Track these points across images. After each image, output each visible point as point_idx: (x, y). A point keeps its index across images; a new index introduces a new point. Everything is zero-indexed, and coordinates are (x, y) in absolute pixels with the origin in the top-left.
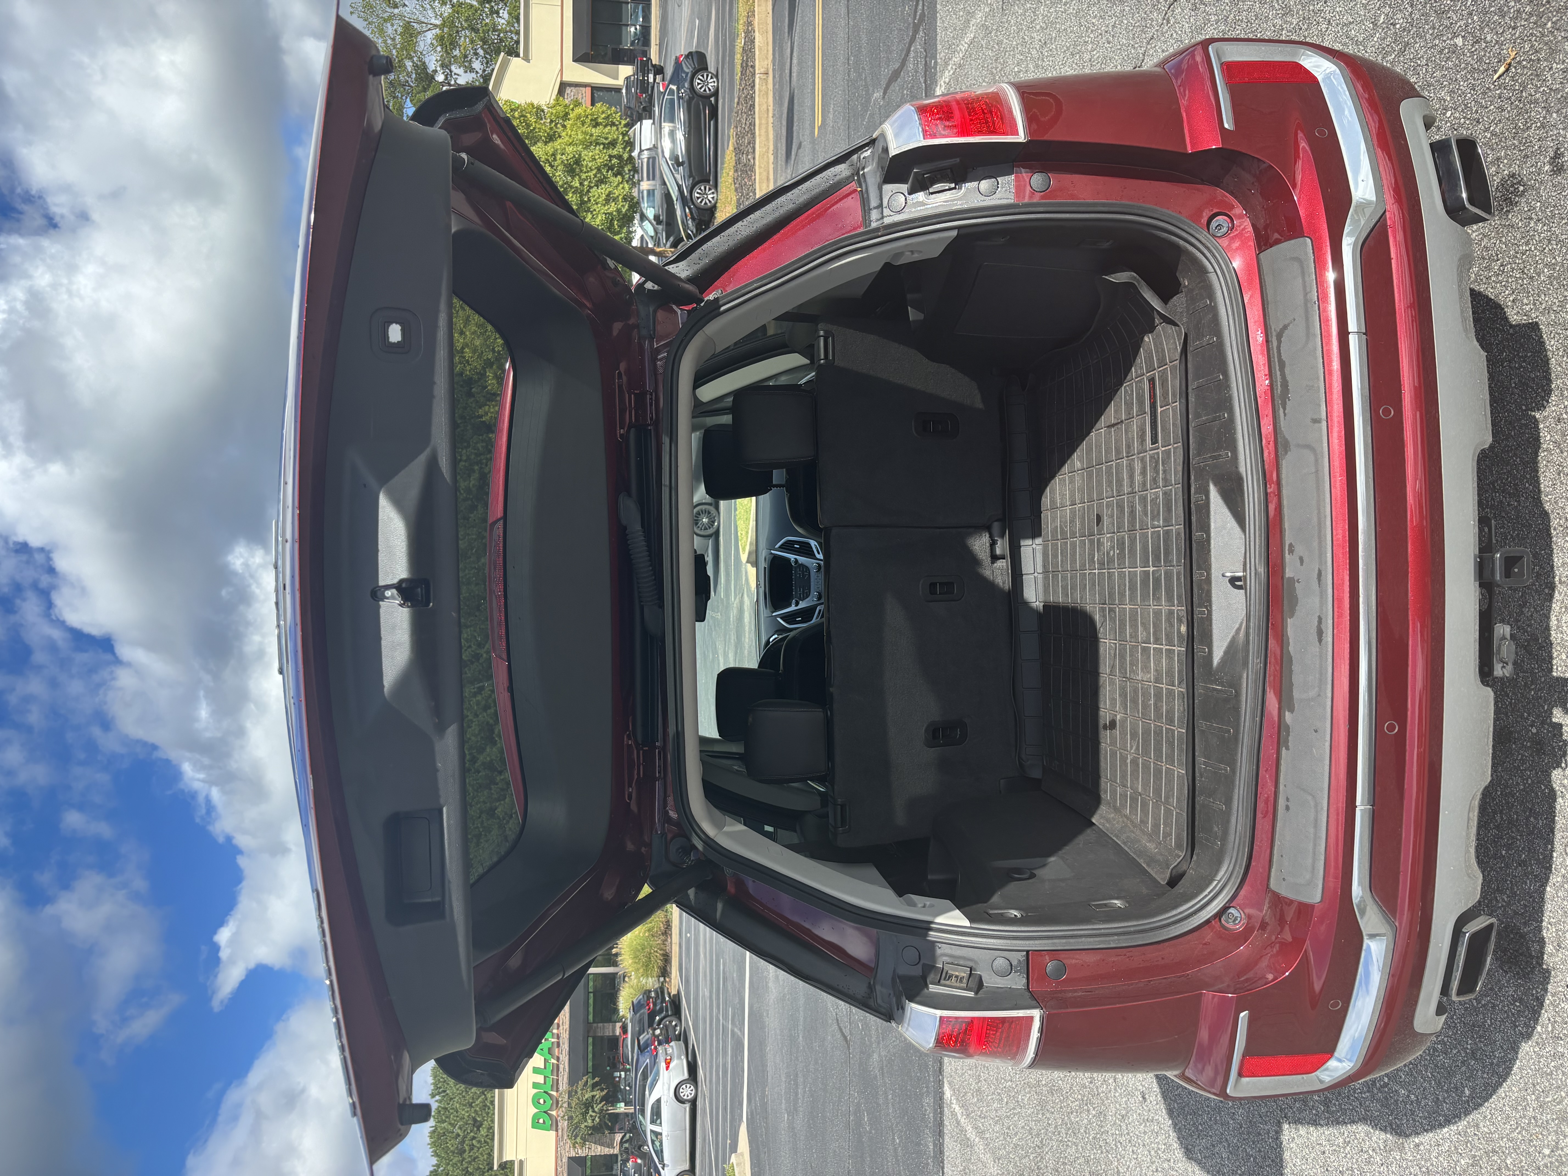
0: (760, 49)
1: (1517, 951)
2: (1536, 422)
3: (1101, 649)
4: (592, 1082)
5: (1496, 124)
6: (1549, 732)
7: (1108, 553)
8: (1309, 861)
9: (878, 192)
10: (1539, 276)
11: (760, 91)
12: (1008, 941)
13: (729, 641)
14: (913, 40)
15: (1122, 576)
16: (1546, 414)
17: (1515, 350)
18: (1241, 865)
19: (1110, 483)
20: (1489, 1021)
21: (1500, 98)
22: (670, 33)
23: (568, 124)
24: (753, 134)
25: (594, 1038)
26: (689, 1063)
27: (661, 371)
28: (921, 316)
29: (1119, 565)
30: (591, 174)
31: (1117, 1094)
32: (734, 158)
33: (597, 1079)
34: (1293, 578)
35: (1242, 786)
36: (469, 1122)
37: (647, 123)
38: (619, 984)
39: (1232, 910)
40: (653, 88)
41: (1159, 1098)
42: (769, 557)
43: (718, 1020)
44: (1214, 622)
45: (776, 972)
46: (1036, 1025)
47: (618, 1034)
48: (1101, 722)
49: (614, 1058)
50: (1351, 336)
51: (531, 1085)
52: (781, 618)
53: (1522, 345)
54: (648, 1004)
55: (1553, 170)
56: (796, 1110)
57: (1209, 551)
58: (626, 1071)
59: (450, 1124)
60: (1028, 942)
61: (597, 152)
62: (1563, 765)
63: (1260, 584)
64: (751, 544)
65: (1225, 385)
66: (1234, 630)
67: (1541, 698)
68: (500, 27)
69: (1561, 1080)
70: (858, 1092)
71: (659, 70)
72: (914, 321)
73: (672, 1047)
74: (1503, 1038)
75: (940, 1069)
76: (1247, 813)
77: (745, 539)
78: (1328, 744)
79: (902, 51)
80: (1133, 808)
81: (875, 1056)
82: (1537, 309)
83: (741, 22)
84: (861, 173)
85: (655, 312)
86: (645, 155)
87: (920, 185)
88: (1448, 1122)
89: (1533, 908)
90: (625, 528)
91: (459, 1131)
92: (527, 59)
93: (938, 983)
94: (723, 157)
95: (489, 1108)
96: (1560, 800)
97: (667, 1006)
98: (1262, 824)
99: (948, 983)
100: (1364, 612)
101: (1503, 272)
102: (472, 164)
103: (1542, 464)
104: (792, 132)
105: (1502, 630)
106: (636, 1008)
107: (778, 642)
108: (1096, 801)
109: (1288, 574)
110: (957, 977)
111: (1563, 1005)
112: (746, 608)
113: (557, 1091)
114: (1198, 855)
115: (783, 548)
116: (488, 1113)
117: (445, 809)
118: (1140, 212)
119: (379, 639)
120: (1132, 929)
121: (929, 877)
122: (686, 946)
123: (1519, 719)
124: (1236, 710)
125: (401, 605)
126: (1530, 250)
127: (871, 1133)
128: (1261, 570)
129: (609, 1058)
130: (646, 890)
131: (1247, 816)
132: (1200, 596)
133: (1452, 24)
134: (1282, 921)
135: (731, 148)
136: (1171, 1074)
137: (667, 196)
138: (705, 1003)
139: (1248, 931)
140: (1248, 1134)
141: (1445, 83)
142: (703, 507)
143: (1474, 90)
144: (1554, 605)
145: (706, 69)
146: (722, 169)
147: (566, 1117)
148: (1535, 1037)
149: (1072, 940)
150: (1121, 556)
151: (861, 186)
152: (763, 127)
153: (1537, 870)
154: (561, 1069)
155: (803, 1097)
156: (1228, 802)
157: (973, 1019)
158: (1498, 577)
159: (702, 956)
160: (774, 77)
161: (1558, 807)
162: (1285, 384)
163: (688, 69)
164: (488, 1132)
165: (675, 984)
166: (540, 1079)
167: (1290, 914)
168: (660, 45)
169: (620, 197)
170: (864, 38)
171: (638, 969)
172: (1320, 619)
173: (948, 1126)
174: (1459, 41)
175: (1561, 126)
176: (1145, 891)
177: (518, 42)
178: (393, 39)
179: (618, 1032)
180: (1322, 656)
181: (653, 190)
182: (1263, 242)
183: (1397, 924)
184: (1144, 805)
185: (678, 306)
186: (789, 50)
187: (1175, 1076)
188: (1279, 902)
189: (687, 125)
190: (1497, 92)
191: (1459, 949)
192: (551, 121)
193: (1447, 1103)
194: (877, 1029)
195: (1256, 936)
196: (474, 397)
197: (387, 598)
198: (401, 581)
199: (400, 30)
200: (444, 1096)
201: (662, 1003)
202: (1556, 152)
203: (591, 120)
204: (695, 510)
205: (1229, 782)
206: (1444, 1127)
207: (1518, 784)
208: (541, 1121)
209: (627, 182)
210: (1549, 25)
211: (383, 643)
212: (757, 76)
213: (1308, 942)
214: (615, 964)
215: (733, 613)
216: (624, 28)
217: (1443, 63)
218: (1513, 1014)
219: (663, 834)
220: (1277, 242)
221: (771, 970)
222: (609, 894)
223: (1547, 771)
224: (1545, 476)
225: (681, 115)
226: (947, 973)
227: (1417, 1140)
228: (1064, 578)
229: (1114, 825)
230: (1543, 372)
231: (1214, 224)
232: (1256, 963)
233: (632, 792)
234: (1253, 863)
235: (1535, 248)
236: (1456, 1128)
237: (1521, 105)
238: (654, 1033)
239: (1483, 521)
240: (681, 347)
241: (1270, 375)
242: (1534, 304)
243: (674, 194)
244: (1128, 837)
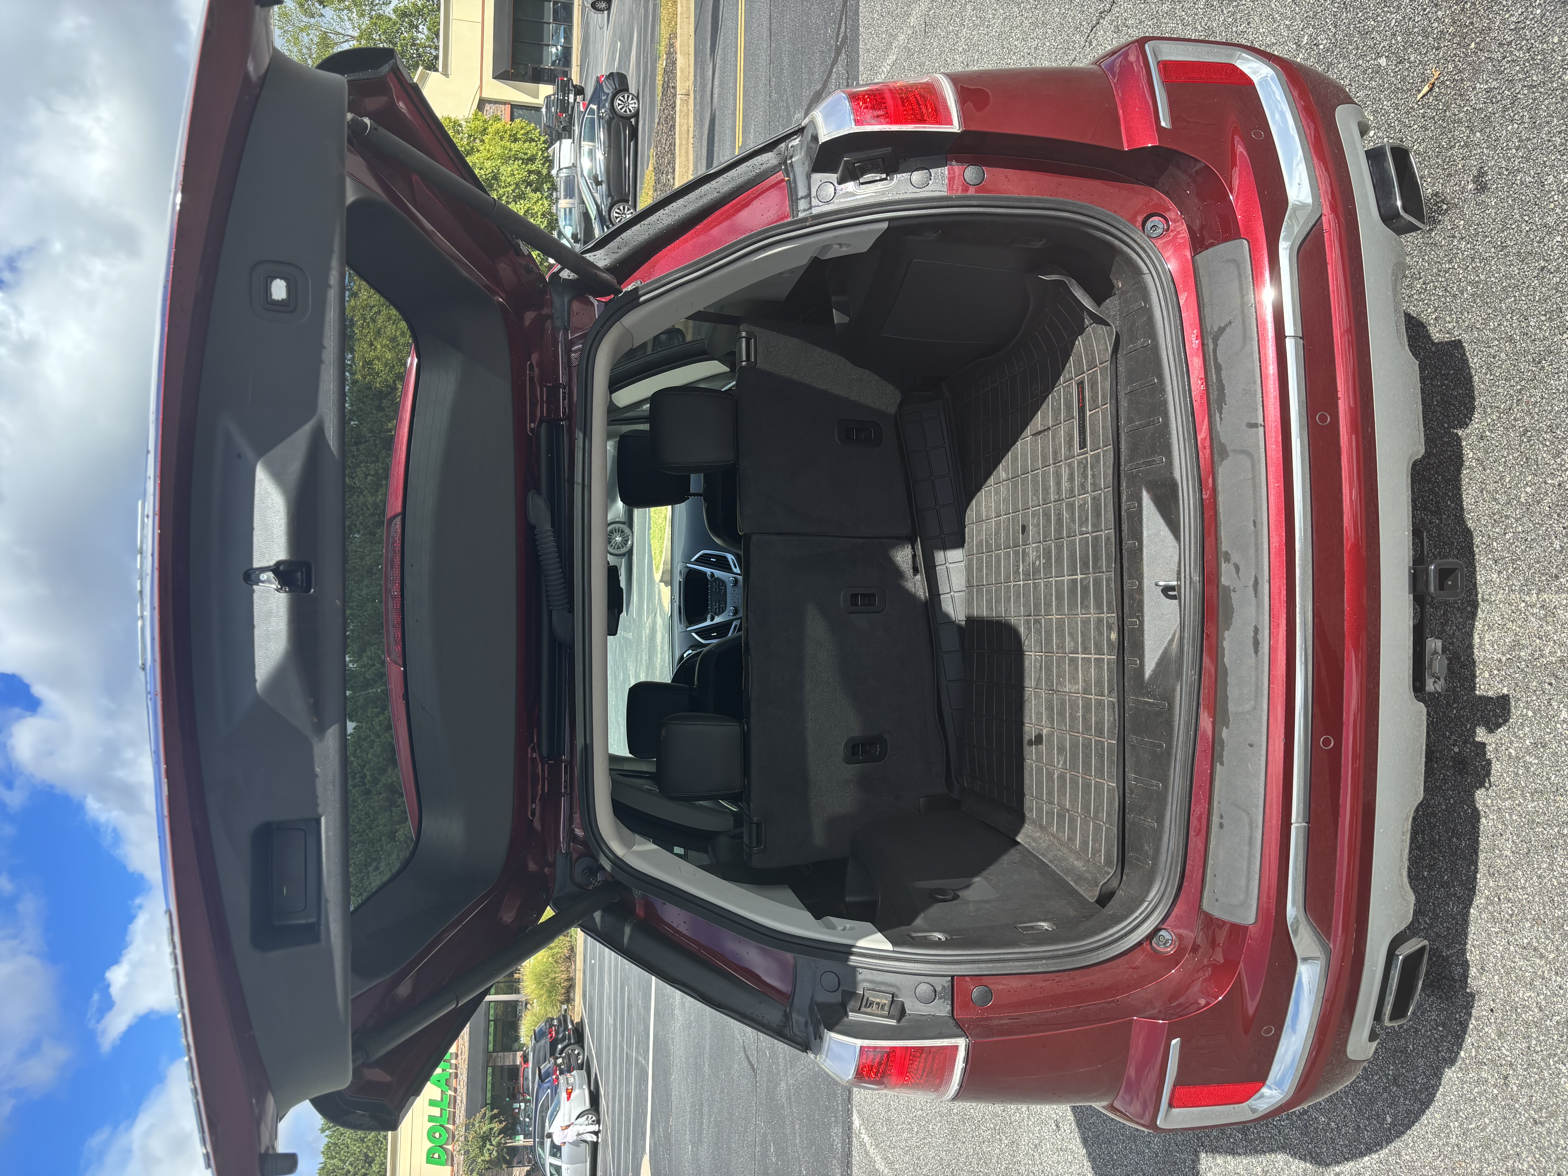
0: (682, 71)
1: (1440, 974)
2: (1459, 439)
3: (1027, 663)
4: (490, 1114)
5: (1420, 143)
6: (1471, 751)
7: (1034, 563)
8: (1243, 882)
9: (805, 181)
10: (1462, 294)
11: (681, 112)
12: (933, 966)
13: (641, 662)
14: (834, 62)
15: (1048, 586)
16: (1469, 431)
17: (1437, 368)
18: (1173, 885)
19: (1036, 493)
20: (1411, 1046)
21: (1423, 117)
22: (592, 54)
23: (486, 138)
24: (673, 154)
25: (494, 1068)
26: (591, 1092)
27: (575, 363)
28: (846, 320)
29: (1045, 575)
30: (510, 189)
31: (1030, 1123)
32: (653, 178)
33: (496, 1111)
34: (1229, 587)
35: (1175, 802)
36: (361, 1158)
37: (567, 143)
38: (521, 1011)
39: (1163, 933)
40: (573, 108)
41: (1074, 1126)
42: (684, 571)
43: (622, 1048)
44: (1146, 633)
45: (682, 999)
46: (961, 1054)
47: (518, 1063)
48: (1026, 738)
49: (514, 1088)
50: (1287, 340)
51: (426, 1118)
52: (696, 633)
53: (1445, 363)
54: (550, 1033)
55: (1477, 189)
56: (700, 1141)
57: (1141, 559)
58: (526, 1101)
59: (340, 1160)
60: (953, 967)
61: (516, 166)
62: (1487, 785)
63: (1195, 593)
64: (665, 563)
65: (1160, 388)
66: (1166, 642)
67: (1463, 717)
68: (418, 42)
69: (1485, 1106)
70: (764, 1122)
71: (580, 91)
72: (838, 324)
73: (574, 1076)
74: (1425, 1064)
75: (849, 1098)
76: (1180, 831)
77: (658, 558)
78: (1263, 758)
79: (824, 72)
80: (1060, 826)
81: (783, 1084)
82: (1460, 327)
83: (663, 43)
84: (789, 162)
85: (570, 302)
86: (563, 174)
87: (851, 175)
88: (1369, 1150)
89: (1457, 931)
90: (533, 528)
91: (350, 1168)
92: (446, 74)
93: (859, 1011)
94: (643, 177)
95: (382, 1143)
96: (1483, 820)
97: (569, 1034)
98: (1196, 842)
99: (869, 1010)
100: (1301, 623)
101: (1426, 290)
102: (376, 129)
103: (1465, 481)
104: (713, 153)
105: (1434, 644)
106: (538, 1036)
107: (691, 658)
108: (1020, 819)
109: (1224, 581)
110: (878, 1004)
111: (1487, 1030)
112: (658, 628)
113: (454, 1124)
114: (1128, 875)
115: (699, 561)
116: (380, 1149)
117: (323, 820)
118: (1075, 209)
119: (252, 627)
120: (1061, 953)
121: (847, 899)
122: (590, 971)
123: (1441, 738)
124: (1169, 723)
125: (277, 590)
126: (1453, 268)
127: (777, 1164)
128: (1196, 578)
129: (509, 1088)
130: (549, 913)
131: (1179, 835)
132: (1131, 607)
133: (1375, 44)
134: (1213, 944)
135: (651, 168)
136: (1098, 1105)
137: (586, 215)
138: (609, 1030)
139: (1180, 953)
140: (1164, 1163)
141: (1368, 103)
142: (617, 526)
143: (1398, 109)
144: (1477, 623)
145: (627, 90)
146: (641, 189)
147: (462, 1152)
148: (1458, 1064)
149: (999, 965)
150: (1048, 565)
151: (788, 176)
152: (684, 147)
153: (1459, 890)
154: (458, 1101)
155: (708, 1127)
156: (1160, 819)
157: (894, 1049)
158: (1432, 589)
159: (606, 983)
160: (695, 98)
161: (1482, 827)
162: (1221, 388)
163: (608, 89)
164: (380, 1168)
165: (578, 1012)
166: (436, 1112)
167: (1222, 937)
168: (582, 66)
169: (539, 214)
170: (786, 61)
171: (541, 996)
172: (1256, 630)
173: (857, 1157)
174: (1383, 61)
175: (1484, 145)
176: (1072, 913)
177: (436, 58)
178: (309, 49)
179: (519, 1061)
180: (1258, 668)
181: (570, 209)
182: (1198, 244)
183: (1331, 946)
184: (1072, 821)
185: (595, 297)
186: (711, 72)
187: (1103, 1107)
188: (1211, 923)
189: (607, 145)
190: (1421, 111)
191: (1392, 972)
192: (470, 136)
193: (1368, 1131)
194: (785, 1057)
195: (1187, 959)
196: (384, 411)
197: (263, 582)
198: (279, 563)
199: (316, 40)
200: (335, 1131)
201: (565, 1030)
202: (1479, 171)
203: (510, 136)
204: (609, 528)
205: (1161, 798)
206: (1365, 1155)
207: (1440, 804)
208: (436, 1156)
209: (546, 199)
210: (1473, 45)
211: (257, 632)
212: (678, 97)
213: (1241, 965)
214: (517, 991)
215: (646, 632)
216: (545, 48)
217: (1367, 83)
218: (1436, 1039)
219: (568, 853)
220: (1212, 245)
221: (677, 996)
222: (508, 917)
223: (1469, 791)
224: (1468, 494)
225: (602, 135)
226: (868, 999)
227: (1337, 1169)
228: (989, 592)
229: (1040, 844)
230: (1466, 390)
231: (1149, 225)
232: (1188, 987)
233: (535, 809)
234: (1185, 884)
235: (1459, 267)
236: (1377, 1156)
237: (1445, 125)
238: (555, 1062)
239: (1417, 533)
240: (598, 338)
241: (1206, 380)
242: (1457, 322)
243: (593, 213)
244: (1055, 856)
